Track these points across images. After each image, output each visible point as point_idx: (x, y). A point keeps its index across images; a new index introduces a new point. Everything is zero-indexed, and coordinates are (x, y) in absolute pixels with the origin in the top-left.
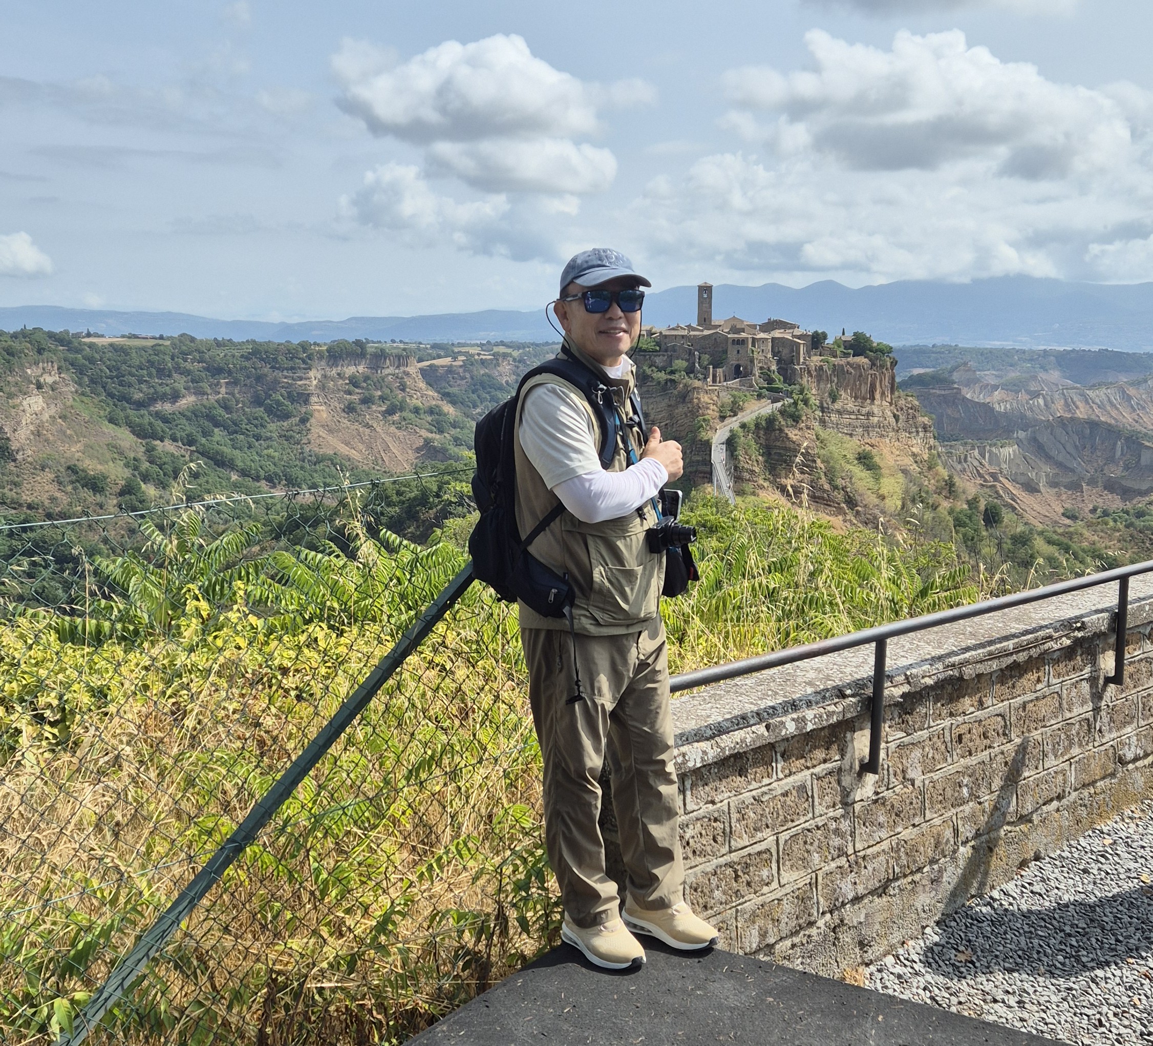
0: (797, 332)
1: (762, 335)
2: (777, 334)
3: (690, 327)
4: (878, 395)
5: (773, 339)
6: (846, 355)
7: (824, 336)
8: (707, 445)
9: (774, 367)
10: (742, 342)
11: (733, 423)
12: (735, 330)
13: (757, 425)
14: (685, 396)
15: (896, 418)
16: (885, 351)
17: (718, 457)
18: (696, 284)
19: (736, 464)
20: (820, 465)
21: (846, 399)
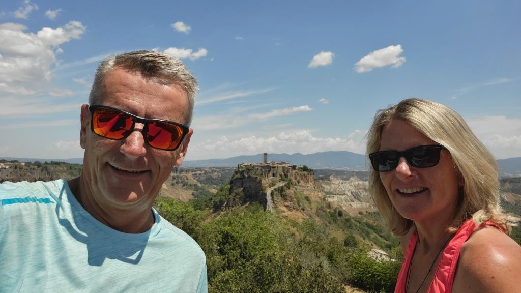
0: (289, 165)
1: (280, 166)
2: (284, 165)
3: (262, 164)
4: (310, 181)
5: (283, 167)
6: (301, 171)
7: (296, 166)
8: (266, 194)
9: (283, 174)
10: (275, 167)
11: (272, 188)
12: (273, 164)
13: (279, 189)
14: (260, 182)
15: (315, 188)
16: (311, 171)
17: (269, 197)
18: (263, 153)
19: (273, 199)
20: (295, 199)
21: (302, 182)
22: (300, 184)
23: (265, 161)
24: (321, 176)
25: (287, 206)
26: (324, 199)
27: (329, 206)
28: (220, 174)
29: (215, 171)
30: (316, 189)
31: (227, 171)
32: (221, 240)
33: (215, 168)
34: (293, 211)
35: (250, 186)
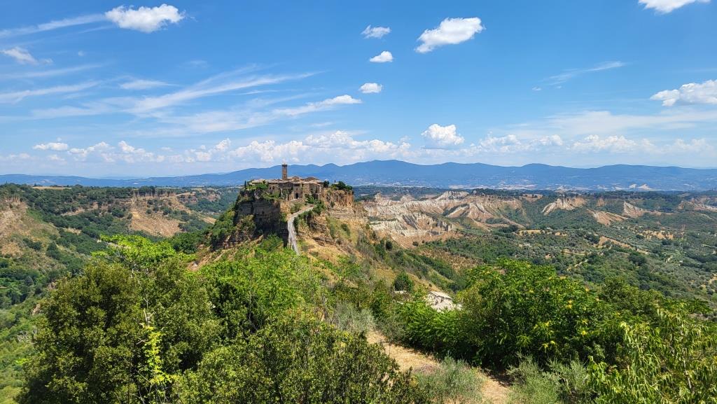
0: (319, 181)
1: (306, 183)
2: (311, 182)
3: (279, 180)
4: (348, 203)
5: (310, 184)
6: (336, 189)
7: (328, 183)
8: (286, 223)
9: (310, 194)
10: (298, 185)
11: (296, 215)
12: (295, 181)
13: (305, 216)
14: (278, 206)
15: (355, 212)
16: (351, 188)
17: (291, 227)
18: (281, 164)
19: (297, 231)
20: (328, 229)
21: (337, 205)
22: (334, 207)
23: (285, 177)
24: (362, 195)
25: (316, 239)
26: (367, 227)
27: (374, 236)
28: (219, 197)
29: (212, 192)
30: (357, 214)
31: (230, 191)
32: (218, 296)
33: (210, 187)
34: (326, 245)
35: (263, 213)
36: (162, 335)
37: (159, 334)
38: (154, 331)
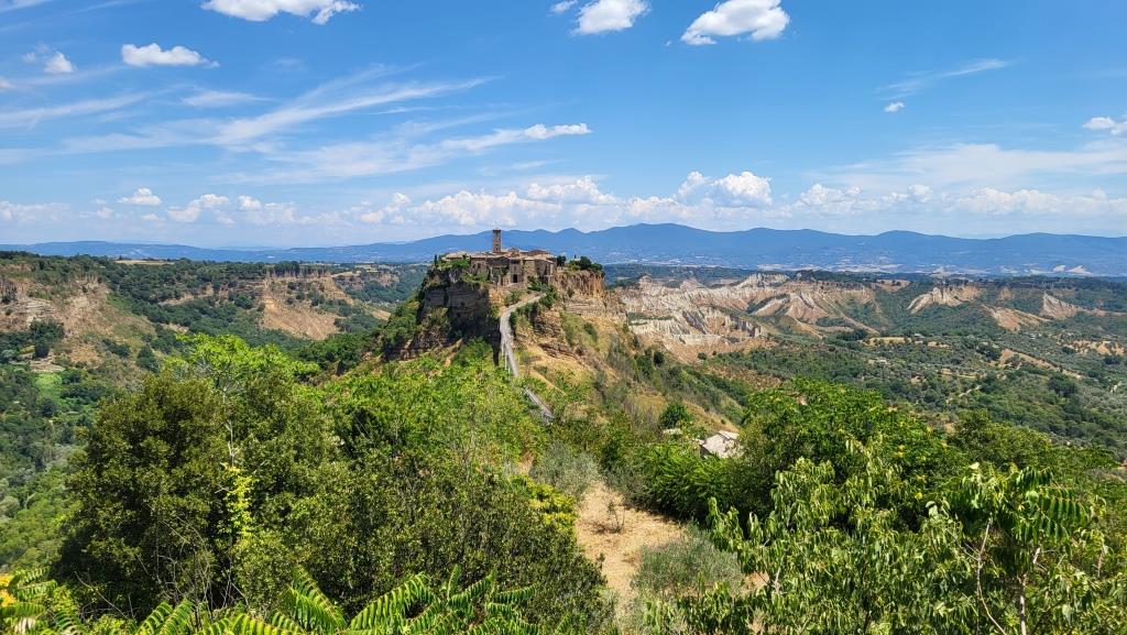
0: (549, 256)
1: (529, 258)
2: (538, 257)
3: (488, 254)
4: (594, 292)
5: (536, 261)
6: (577, 269)
7: (564, 259)
8: (498, 321)
9: (536, 276)
10: (517, 262)
11: (513, 308)
12: (513, 255)
13: (527, 310)
14: (486, 293)
15: (605, 305)
16: (598, 268)
17: (505, 328)
18: (491, 229)
19: (514, 332)
20: (562, 332)
21: (577, 294)
22: (574, 297)
23: (497, 250)
24: (620, 278)
25: (545, 347)
26: (625, 329)
27: (635, 343)
28: (396, 278)
29: (385, 270)
30: (608, 308)
31: (413, 271)
32: (349, 427)
33: (384, 263)
34: (559, 355)
35: (462, 304)
36: (254, 481)
37: (249, 479)
38: (244, 475)
